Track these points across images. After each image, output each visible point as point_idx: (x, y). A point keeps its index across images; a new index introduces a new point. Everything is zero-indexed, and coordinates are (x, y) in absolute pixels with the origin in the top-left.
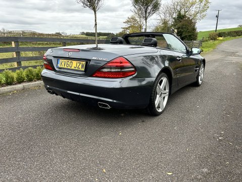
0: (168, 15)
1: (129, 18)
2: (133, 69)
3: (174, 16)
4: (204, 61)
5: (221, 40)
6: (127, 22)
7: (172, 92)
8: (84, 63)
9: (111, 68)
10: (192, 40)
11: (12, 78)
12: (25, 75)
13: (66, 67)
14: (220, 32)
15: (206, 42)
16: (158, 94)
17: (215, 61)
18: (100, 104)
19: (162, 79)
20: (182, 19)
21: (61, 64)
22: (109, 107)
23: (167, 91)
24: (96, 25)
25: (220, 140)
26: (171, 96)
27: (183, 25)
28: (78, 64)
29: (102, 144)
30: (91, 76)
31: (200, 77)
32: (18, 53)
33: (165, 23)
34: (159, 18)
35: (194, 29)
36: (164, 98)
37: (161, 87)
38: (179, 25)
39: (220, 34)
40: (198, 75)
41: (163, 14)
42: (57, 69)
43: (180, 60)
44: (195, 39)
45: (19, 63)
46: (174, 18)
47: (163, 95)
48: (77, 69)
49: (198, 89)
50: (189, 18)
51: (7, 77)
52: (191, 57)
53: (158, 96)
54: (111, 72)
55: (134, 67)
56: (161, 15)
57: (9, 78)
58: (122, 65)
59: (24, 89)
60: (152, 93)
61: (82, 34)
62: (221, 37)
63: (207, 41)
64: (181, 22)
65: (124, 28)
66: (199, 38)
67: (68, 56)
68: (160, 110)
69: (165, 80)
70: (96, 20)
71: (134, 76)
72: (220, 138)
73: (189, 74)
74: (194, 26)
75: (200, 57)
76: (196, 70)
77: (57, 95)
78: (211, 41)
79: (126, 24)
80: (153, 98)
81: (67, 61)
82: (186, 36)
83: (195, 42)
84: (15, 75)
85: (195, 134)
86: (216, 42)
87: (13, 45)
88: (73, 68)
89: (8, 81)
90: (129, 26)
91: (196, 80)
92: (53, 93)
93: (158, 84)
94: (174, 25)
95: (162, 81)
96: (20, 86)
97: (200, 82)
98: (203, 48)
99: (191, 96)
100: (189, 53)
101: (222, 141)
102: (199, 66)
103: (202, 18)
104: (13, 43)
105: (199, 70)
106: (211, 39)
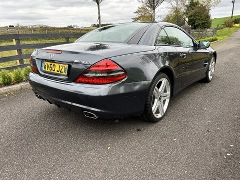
0: (179, 3)
1: (139, 8)
2: (123, 73)
3: (186, 4)
4: (215, 54)
5: (237, 27)
6: (138, 12)
7: (175, 94)
8: (66, 66)
9: (96, 73)
10: (205, 28)
11: (10, 78)
12: (23, 75)
13: (49, 70)
14: (237, 18)
15: (221, 30)
16: (157, 98)
17: (230, 50)
18: (86, 113)
19: (161, 80)
20: (194, 6)
21: (45, 66)
22: (96, 117)
23: (168, 93)
24: (99, 17)
25: (229, 158)
26: (174, 97)
27: (196, 13)
28: (61, 68)
29: (84, 163)
30: (75, 81)
31: (210, 72)
32: (20, 51)
33: (177, 11)
34: (171, 6)
35: (208, 17)
36: (164, 101)
37: (160, 90)
38: (192, 12)
39: (236, 20)
40: (208, 70)
41: (175, 2)
42: (41, 72)
43: (183, 56)
44: (209, 27)
45: (21, 61)
46: (187, 6)
47: (163, 99)
48: (59, 72)
49: (207, 85)
50: (202, 5)
51: (4, 77)
52: (199, 51)
53: (156, 100)
54: (95, 77)
55: (124, 70)
56: (172, 3)
57: (6, 78)
58: (109, 68)
59: (21, 89)
60: (147, 98)
61: (93, 26)
62: (238, 23)
63: (222, 28)
64: (193, 9)
65: (134, 19)
66: (214, 26)
67: (50, 59)
68: (159, 116)
69: (164, 81)
70: (99, 13)
71: (123, 80)
72: (228, 154)
73: (196, 70)
74: (208, 13)
75: (210, 50)
76: (205, 66)
77: (44, 100)
78: (226, 28)
79: (136, 14)
80: (149, 103)
81: (50, 63)
82: (199, 24)
83: (208, 30)
84: (12, 75)
85: (198, 148)
86: (232, 29)
87: (14, 43)
88: (56, 72)
89: (6, 81)
90: (140, 16)
91: (205, 76)
92: (40, 98)
93: (156, 87)
94: (186, 13)
95: (161, 83)
96: (17, 87)
97: (210, 77)
98: (217, 36)
99: (198, 96)
100: (196, 47)
101: (230, 159)
102: (209, 61)
103: (217, 5)
104: (14, 40)
105: (209, 65)
106: (227, 26)
